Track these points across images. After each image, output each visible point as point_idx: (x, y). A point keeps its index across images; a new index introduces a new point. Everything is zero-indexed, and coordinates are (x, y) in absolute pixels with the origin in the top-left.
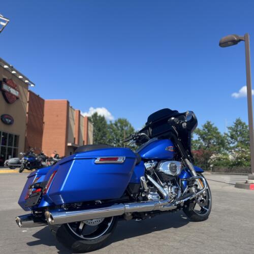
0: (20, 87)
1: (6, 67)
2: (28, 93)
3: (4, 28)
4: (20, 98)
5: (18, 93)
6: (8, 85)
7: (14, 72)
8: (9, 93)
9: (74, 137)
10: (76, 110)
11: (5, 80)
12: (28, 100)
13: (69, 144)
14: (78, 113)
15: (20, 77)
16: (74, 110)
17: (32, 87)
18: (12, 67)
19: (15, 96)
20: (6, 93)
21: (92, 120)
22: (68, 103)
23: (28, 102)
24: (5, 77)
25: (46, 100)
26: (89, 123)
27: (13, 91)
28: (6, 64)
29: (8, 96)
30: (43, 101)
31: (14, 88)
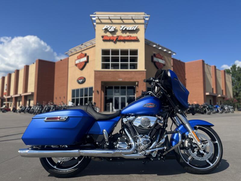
0: (166, 57)
1: (154, 46)
2: (172, 60)
3: (148, 22)
4: (166, 64)
5: (164, 61)
6: (157, 57)
7: (160, 48)
8: (158, 63)
9: (212, 87)
10: (212, 66)
11: (155, 55)
12: (172, 65)
13: (207, 94)
14: (214, 68)
15: (165, 50)
16: (210, 66)
17: (174, 55)
18: (159, 45)
19: (162, 64)
20: (156, 64)
21: (231, 71)
22: (203, 62)
23: (173, 66)
24: (154, 53)
25: (186, 63)
26: (226, 75)
27: (161, 61)
28: (154, 44)
29: (157, 65)
30: (184, 63)
31: (161, 59)
